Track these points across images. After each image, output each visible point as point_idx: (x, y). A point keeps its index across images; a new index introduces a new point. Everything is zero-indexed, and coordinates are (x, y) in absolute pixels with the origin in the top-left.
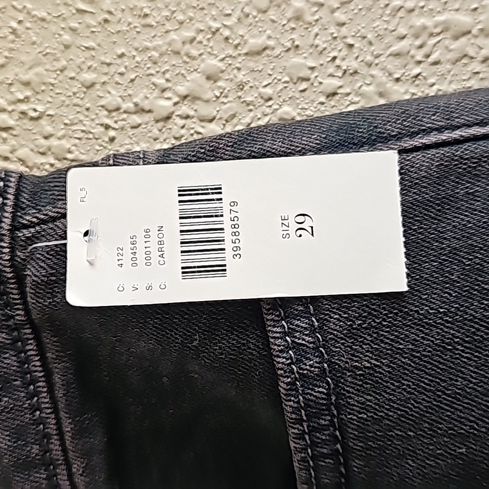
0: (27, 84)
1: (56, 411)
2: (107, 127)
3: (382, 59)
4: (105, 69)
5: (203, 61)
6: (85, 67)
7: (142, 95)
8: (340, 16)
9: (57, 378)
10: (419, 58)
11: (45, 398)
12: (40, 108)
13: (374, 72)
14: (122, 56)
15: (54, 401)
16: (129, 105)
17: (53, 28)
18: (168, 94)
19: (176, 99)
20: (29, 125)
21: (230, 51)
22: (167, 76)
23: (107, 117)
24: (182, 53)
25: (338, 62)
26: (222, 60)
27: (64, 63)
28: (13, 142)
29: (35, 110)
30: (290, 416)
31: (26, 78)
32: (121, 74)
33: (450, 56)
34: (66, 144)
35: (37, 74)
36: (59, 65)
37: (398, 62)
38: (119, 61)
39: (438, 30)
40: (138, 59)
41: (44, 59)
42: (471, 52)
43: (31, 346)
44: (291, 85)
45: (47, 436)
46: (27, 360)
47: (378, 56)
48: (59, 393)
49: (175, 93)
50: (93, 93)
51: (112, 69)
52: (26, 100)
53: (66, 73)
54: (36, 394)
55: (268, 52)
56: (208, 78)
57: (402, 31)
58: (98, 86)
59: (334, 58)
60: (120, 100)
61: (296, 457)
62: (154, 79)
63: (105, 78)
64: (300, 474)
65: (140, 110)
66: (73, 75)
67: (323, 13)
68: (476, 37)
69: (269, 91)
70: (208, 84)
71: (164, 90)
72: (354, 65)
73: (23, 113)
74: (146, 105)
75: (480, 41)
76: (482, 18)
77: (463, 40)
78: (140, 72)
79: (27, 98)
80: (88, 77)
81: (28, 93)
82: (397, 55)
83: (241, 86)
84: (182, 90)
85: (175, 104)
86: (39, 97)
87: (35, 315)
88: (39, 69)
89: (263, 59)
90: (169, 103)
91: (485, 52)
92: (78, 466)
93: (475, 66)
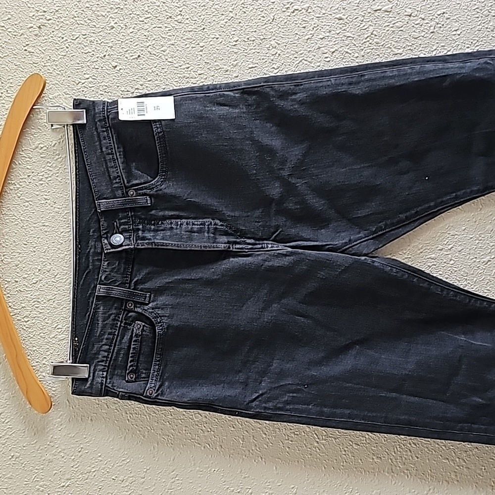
0: (106, 86)
1: (114, 144)
2: (122, 94)
5: (140, 82)
8: (165, 74)
9: (114, 137)
11: (112, 141)
13: (172, 85)
15: (114, 142)
16: (126, 90)
17: (111, 76)
20: (106, 93)
21: (145, 80)
24: (136, 81)
26: (143, 82)
27: (113, 82)
28: (103, 97)
29: (108, 91)
30: (156, 139)
31: (106, 85)
34: (114, 97)
39: (183, 77)
41: (110, 81)
42: (189, 81)
43: (110, 131)
45: (112, 148)
46: (109, 134)
47: (172, 82)
48: (115, 140)
50: (119, 88)
51: (122, 83)
52: (106, 89)
54: (110, 140)
57: (176, 77)
59: (164, 82)
61: (158, 147)
62: (131, 85)
63: (121, 85)
64: (158, 151)
65: (128, 91)
67: (162, 74)
69: (152, 88)
70: (141, 86)
72: (168, 83)
74: (129, 90)
75: (191, 79)
76: (191, 75)
77: (188, 79)
80: (118, 85)
82: (176, 82)
83: (147, 87)
84: (136, 87)
89: (151, 82)
91: (192, 81)
92: (118, 154)
93: (190, 84)
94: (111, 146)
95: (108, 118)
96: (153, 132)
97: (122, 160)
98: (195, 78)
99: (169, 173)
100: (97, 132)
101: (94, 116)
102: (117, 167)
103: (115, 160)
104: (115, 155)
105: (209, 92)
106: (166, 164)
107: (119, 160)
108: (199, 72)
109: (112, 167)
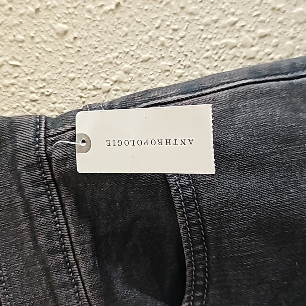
0: (44, 80)
1: (67, 224)
2: (81, 97)
3: (200, 60)
4: (79, 72)
5: (123, 65)
6: (70, 71)
7: (96, 82)
8: (180, 43)
9: (67, 207)
10: (216, 58)
11: (61, 217)
12: (50, 90)
13: (198, 66)
14: (86, 65)
15: (66, 218)
16: (91, 87)
17: (55, 55)
18: (108, 81)
19: (112, 83)
20: (45, 98)
21: (134, 61)
22: (107, 73)
23: (81, 92)
24: (113, 63)
25: (181, 62)
26: (131, 65)
27: (60, 70)
28: (38, 106)
29: (48, 92)
30: (177, 205)
31: (43, 77)
32: (87, 73)
33: (229, 57)
34: (63, 106)
35: (48, 76)
36: (58, 71)
37: (207, 61)
38: (85, 68)
39: (223, 46)
40: (94, 66)
41: (51, 69)
42: (238, 54)
43: (55, 192)
44: (162, 74)
45: (63, 236)
46: (53, 200)
47: (198, 59)
48: (68, 214)
49: (111, 80)
50: (74, 82)
51: (82, 72)
52: (44, 87)
53: (61, 74)
54: (57, 215)
55: (151, 60)
56: (126, 73)
57: (208, 48)
58: (76, 79)
59: (180, 61)
60: (86, 85)
61: (181, 227)
62: (102, 75)
63: (79, 76)
64: (184, 237)
65: (96, 89)
66: (65, 75)
67: (173, 42)
68: (239, 48)
69: (152, 77)
70: (125, 76)
71: (106, 79)
72: (189, 63)
73: (43, 93)
74: (98, 86)
75: (241, 50)
76: (241, 40)
77: (234, 50)
78: (95, 72)
79: (44, 86)
80: (72, 75)
81: (45, 84)
82: (207, 58)
83: (140, 75)
84: (114, 78)
85: (112, 85)
86: (50, 85)
87: (56, 176)
88: (49, 73)
89: (149, 63)
90: (109, 85)
91: (244, 54)
92: (78, 250)
93: (241, 60)
94: (60, 229)
95: (49, 160)
96: (169, 188)
97: (90, 264)
98: (253, 46)
99: (212, 292)
100: (23, 197)
101: (13, 157)
102: (77, 284)
103: (71, 267)
104: (70, 253)
105: (296, 74)
106: (204, 270)
107: (81, 264)
108: (260, 31)
109: (65, 285)
